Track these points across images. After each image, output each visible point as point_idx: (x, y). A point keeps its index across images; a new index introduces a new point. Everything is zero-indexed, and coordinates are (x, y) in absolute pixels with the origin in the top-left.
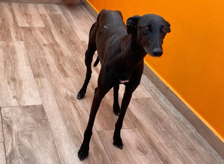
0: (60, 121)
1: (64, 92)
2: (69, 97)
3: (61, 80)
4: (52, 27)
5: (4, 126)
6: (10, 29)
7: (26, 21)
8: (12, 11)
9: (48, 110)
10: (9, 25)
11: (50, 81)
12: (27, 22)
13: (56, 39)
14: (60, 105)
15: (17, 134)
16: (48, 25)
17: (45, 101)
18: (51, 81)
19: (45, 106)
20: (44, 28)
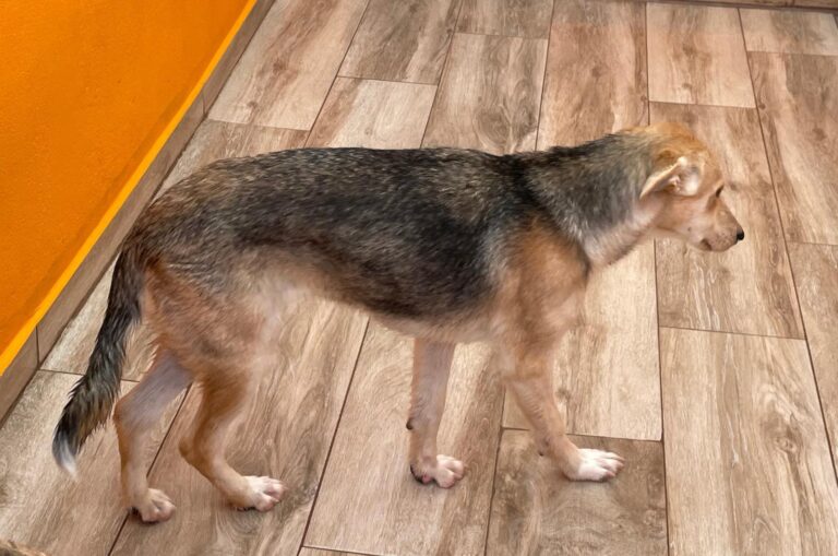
0: (718, 526)
1: (761, 402)
2: (779, 429)
3: (765, 348)
4: (786, 108)
5: (495, 509)
6: (613, 109)
7: (683, 81)
8: (639, 36)
9: (680, 470)
10: (614, 94)
11: (715, 345)
12: (686, 86)
13: (785, 163)
14: (733, 458)
15: (535, 547)
16: (768, 99)
17: (676, 428)
18: (722, 346)
19: (672, 450)
20: (749, 112)
